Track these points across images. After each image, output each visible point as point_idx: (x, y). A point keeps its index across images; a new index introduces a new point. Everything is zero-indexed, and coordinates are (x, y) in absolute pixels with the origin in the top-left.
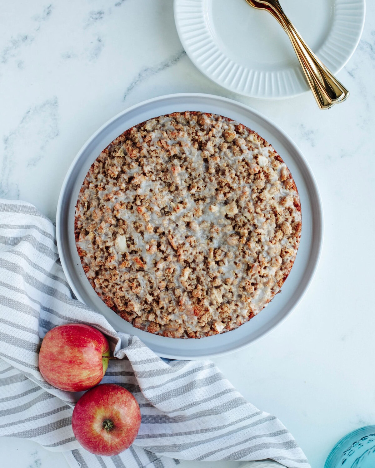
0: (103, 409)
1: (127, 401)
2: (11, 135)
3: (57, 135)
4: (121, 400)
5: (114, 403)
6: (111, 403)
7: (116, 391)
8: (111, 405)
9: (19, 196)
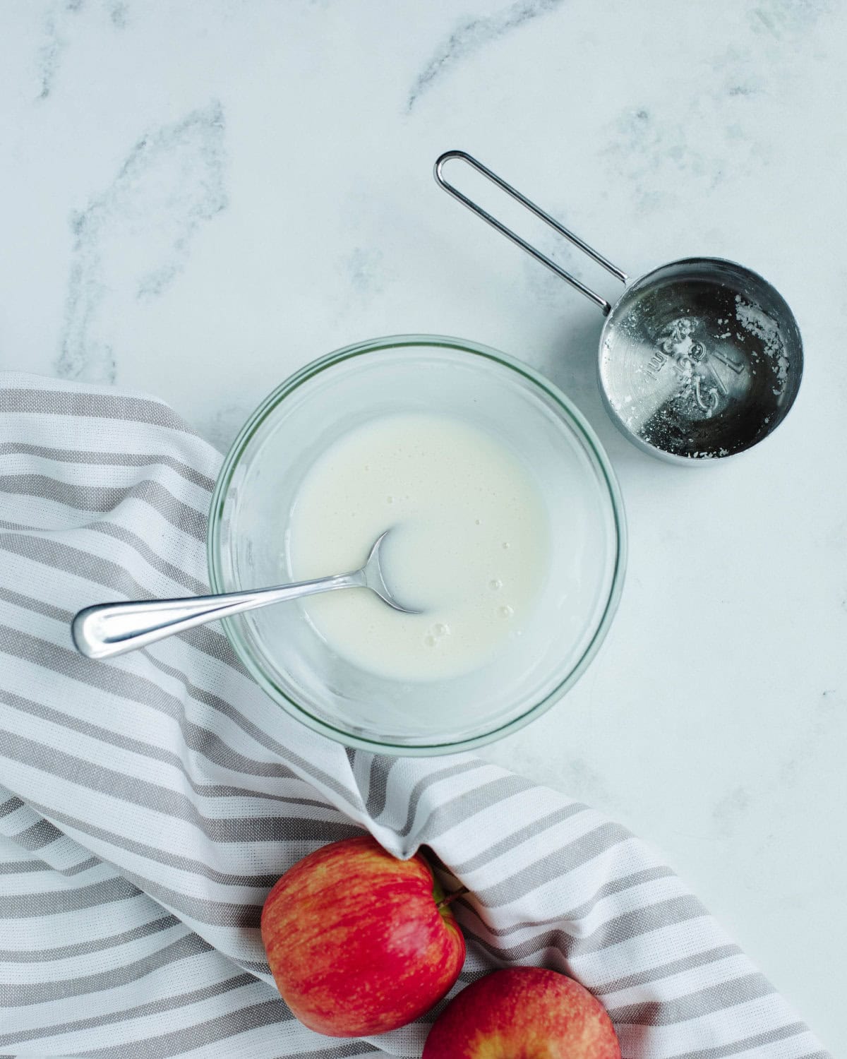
0: (497, 1038)
1: (572, 1015)
2: (91, 209)
3: (221, 208)
4: (552, 1014)
5: (531, 1021)
6: (520, 1022)
7: (540, 986)
8: (522, 1027)
9: (114, 378)
